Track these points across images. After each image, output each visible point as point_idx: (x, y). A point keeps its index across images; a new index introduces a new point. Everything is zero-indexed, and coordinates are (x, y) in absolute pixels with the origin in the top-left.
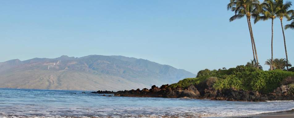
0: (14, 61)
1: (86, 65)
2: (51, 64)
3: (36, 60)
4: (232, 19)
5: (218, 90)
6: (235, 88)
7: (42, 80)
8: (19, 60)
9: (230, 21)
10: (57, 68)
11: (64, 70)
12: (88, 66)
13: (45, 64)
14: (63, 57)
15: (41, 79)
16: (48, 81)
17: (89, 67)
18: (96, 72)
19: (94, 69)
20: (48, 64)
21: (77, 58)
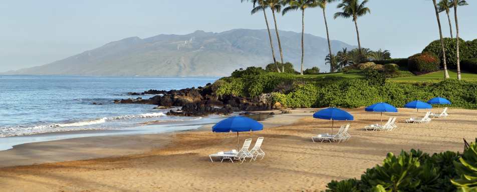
0: (132, 39)
1: (228, 42)
2: (181, 42)
3: (162, 37)
4: (253, 11)
5: (220, 96)
6: (235, 93)
7: (169, 64)
8: (138, 38)
9: (252, 14)
10: (190, 47)
11: (198, 50)
12: (231, 44)
13: (174, 43)
14: (197, 32)
15: (169, 62)
16: (178, 65)
17: (233, 45)
18: (242, 51)
19: (238, 48)
20: (177, 42)
21: (216, 33)
